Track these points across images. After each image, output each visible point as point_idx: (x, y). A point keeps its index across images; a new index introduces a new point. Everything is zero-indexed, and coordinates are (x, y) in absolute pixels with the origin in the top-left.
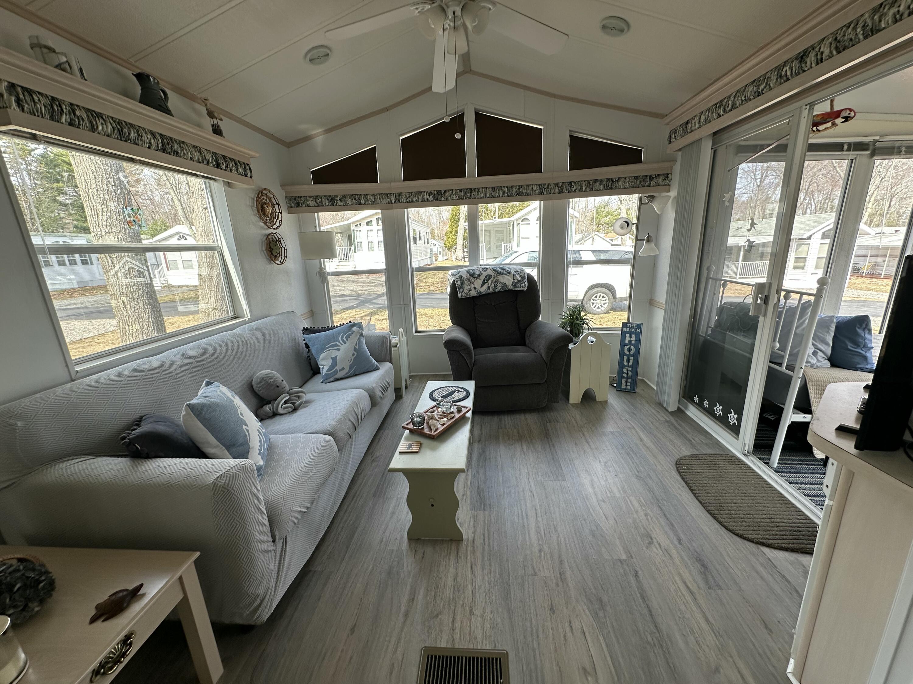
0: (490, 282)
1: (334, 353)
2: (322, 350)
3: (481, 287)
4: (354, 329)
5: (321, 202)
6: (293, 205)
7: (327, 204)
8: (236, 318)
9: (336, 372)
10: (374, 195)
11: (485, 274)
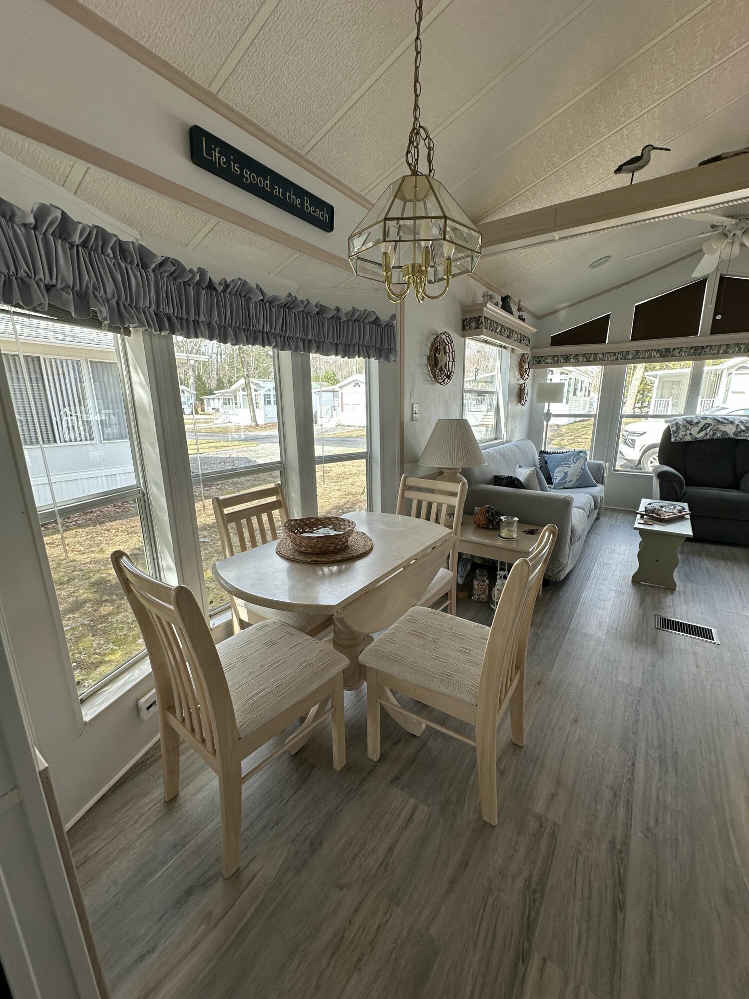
0: (708, 429)
1: (566, 469)
2: (558, 466)
3: (698, 433)
4: (581, 454)
5: (558, 360)
6: (535, 363)
7: (562, 361)
8: (496, 439)
9: (566, 482)
10: (603, 354)
11: (703, 422)
